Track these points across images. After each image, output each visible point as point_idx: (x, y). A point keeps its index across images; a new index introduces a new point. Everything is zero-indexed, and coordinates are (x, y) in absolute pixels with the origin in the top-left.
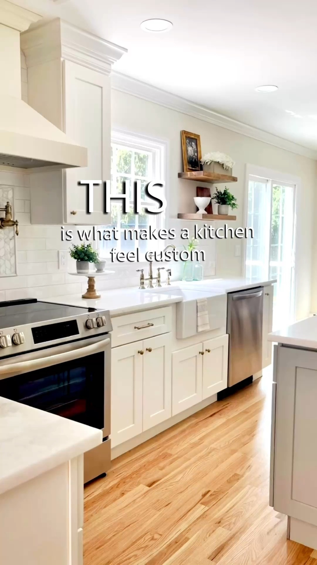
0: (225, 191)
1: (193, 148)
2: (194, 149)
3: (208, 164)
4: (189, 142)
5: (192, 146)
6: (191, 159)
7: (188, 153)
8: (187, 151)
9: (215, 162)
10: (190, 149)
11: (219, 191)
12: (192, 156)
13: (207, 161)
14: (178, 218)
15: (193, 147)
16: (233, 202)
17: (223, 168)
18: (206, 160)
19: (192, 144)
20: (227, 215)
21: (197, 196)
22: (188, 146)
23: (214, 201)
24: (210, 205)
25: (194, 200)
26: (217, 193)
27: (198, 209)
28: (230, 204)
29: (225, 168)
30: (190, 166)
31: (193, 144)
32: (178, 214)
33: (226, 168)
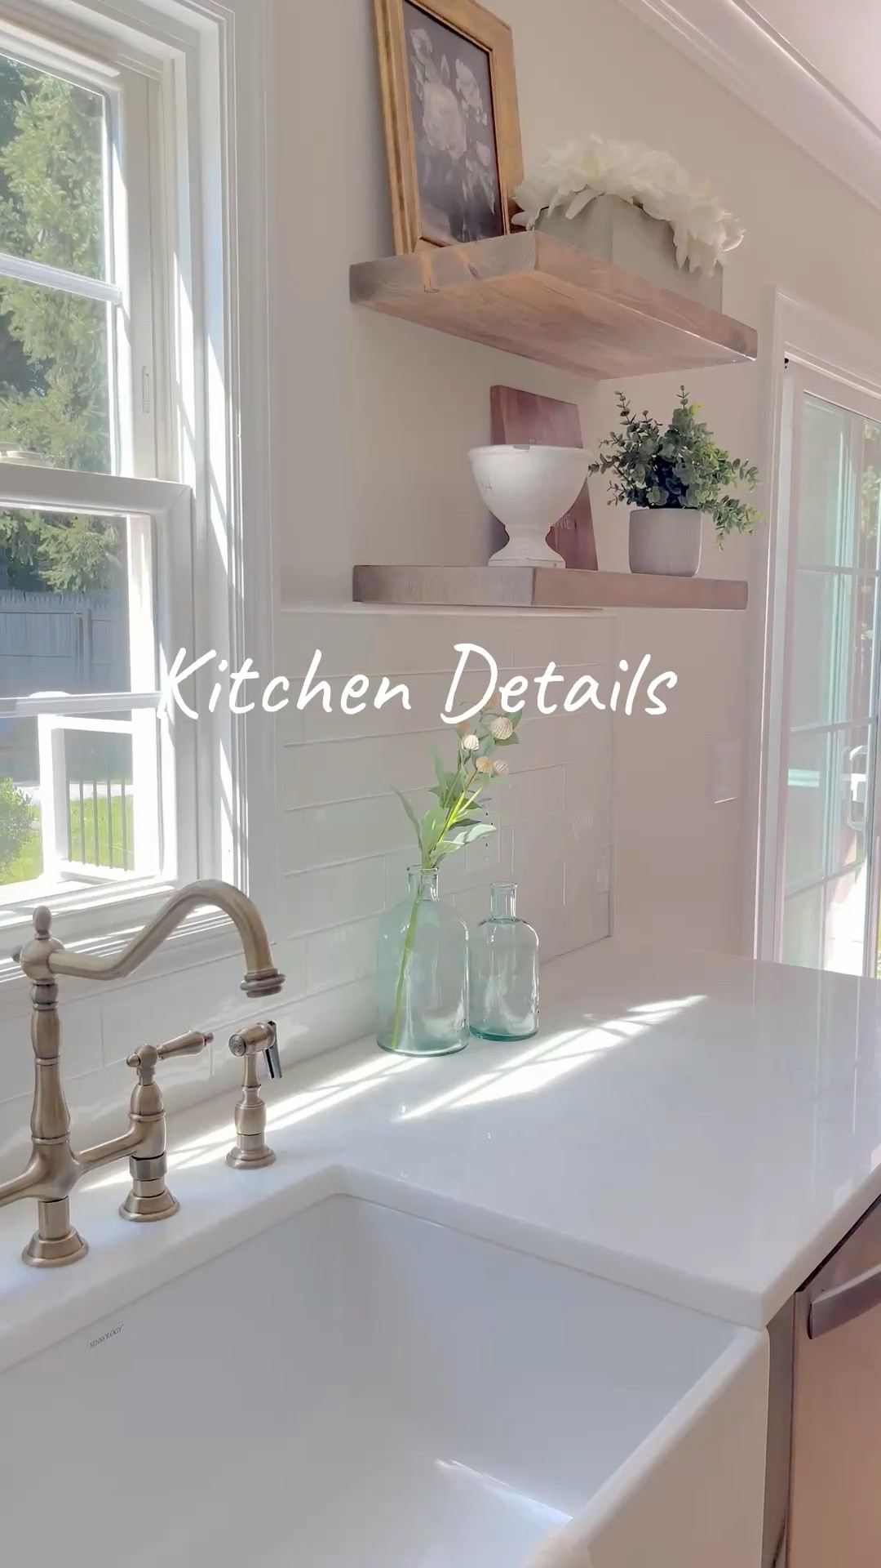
0: (678, 414)
1: (465, 105)
2: (471, 109)
3: (571, 214)
4: (430, 48)
5: (458, 85)
6: (449, 177)
7: (427, 124)
8: (418, 106)
9: (619, 201)
10: (437, 99)
11: (639, 419)
12: (455, 155)
13: (562, 192)
14: (358, 596)
15: (459, 96)
16: (724, 491)
17: (672, 249)
18: (554, 190)
19: (454, 75)
20: (690, 574)
21: (498, 438)
22: (425, 79)
23: (607, 486)
24: (581, 512)
25: (468, 465)
26: (622, 430)
27: (499, 537)
28: (709, 505)
29: (681, 256)
30: (441, 227)
31: (464, 72)
32: (358, 571)
33: (687, 261)
